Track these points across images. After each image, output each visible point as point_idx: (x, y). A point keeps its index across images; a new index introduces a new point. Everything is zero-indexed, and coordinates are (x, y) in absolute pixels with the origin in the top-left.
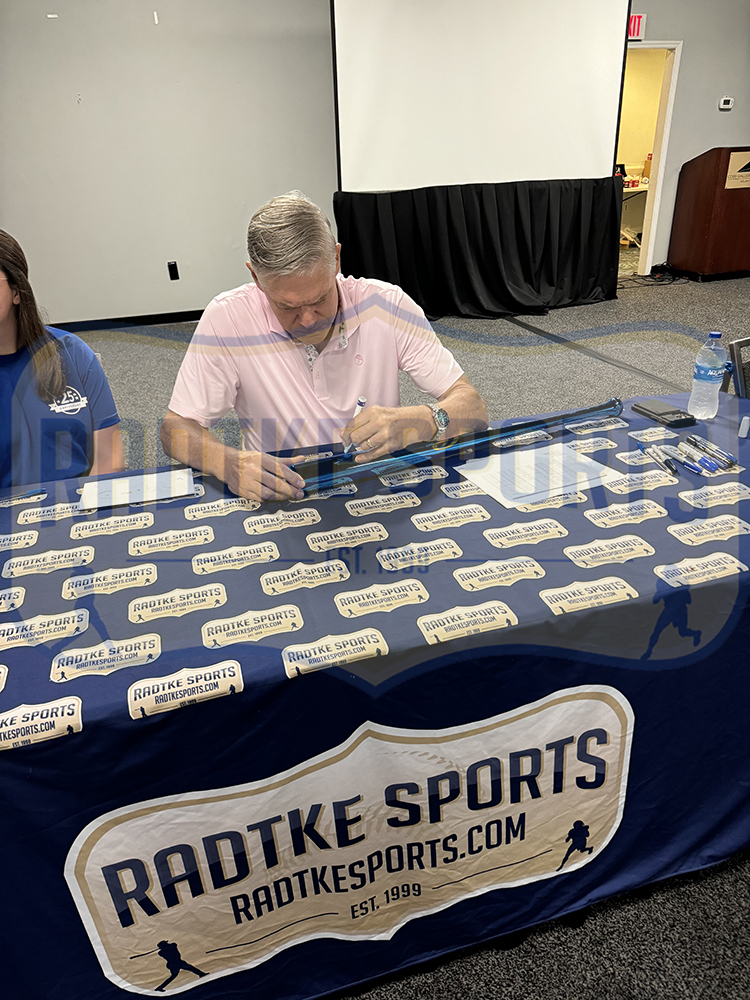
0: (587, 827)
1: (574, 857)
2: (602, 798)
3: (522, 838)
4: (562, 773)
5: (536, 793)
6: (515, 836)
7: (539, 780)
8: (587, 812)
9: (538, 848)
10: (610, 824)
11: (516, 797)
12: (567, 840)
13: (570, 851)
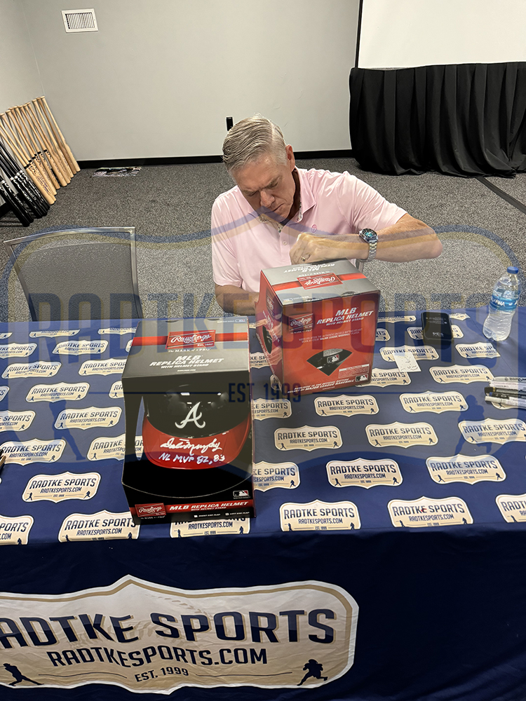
0: (321, 665)
1: (311, 680)
2: (332, 651)
3: (265, 662)
4: (296, 631)
5: (273, 639)
6: (259, 660)
7: (276, 632)
8: (320, 656)
9: (279, 671)
10: (342, 666)
11: (256, 638)
12: (304, 669)
13: (307, 676)
